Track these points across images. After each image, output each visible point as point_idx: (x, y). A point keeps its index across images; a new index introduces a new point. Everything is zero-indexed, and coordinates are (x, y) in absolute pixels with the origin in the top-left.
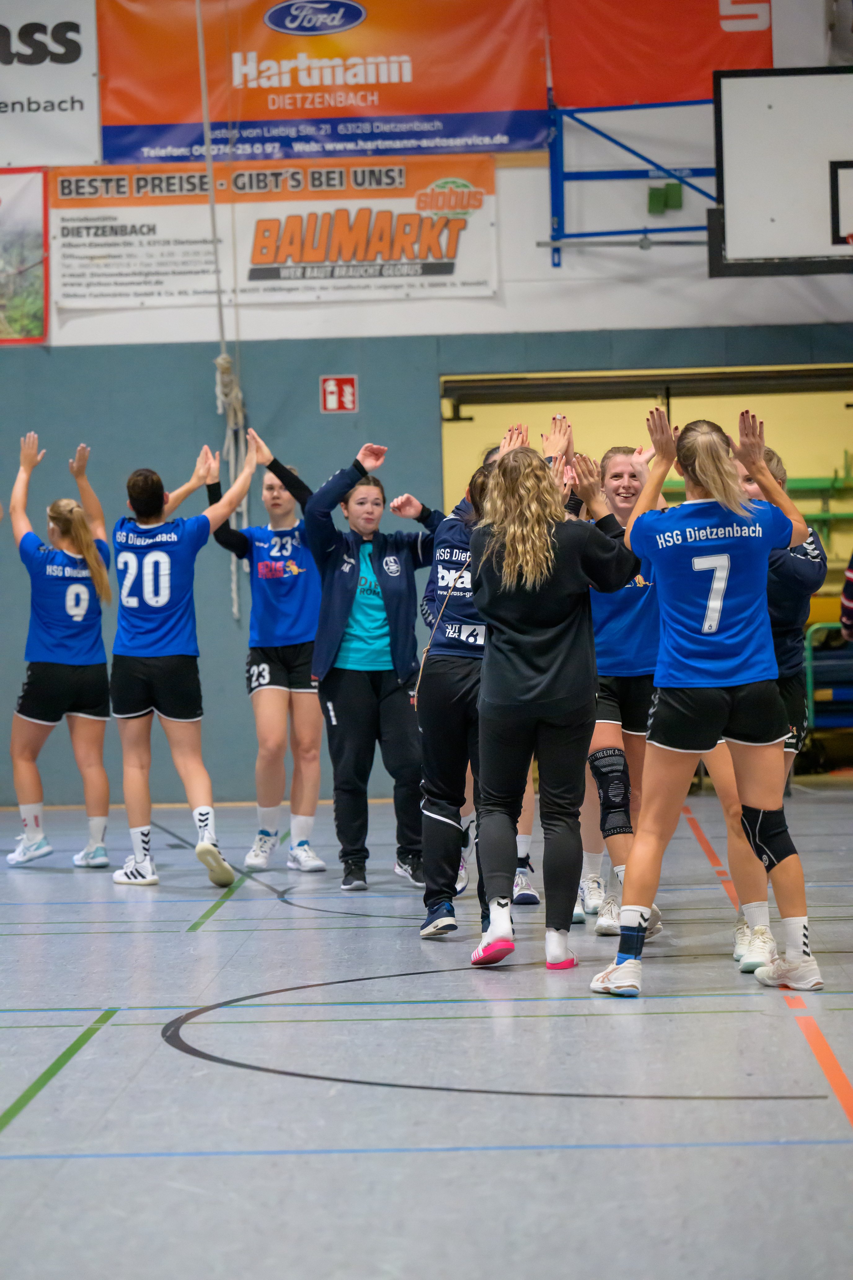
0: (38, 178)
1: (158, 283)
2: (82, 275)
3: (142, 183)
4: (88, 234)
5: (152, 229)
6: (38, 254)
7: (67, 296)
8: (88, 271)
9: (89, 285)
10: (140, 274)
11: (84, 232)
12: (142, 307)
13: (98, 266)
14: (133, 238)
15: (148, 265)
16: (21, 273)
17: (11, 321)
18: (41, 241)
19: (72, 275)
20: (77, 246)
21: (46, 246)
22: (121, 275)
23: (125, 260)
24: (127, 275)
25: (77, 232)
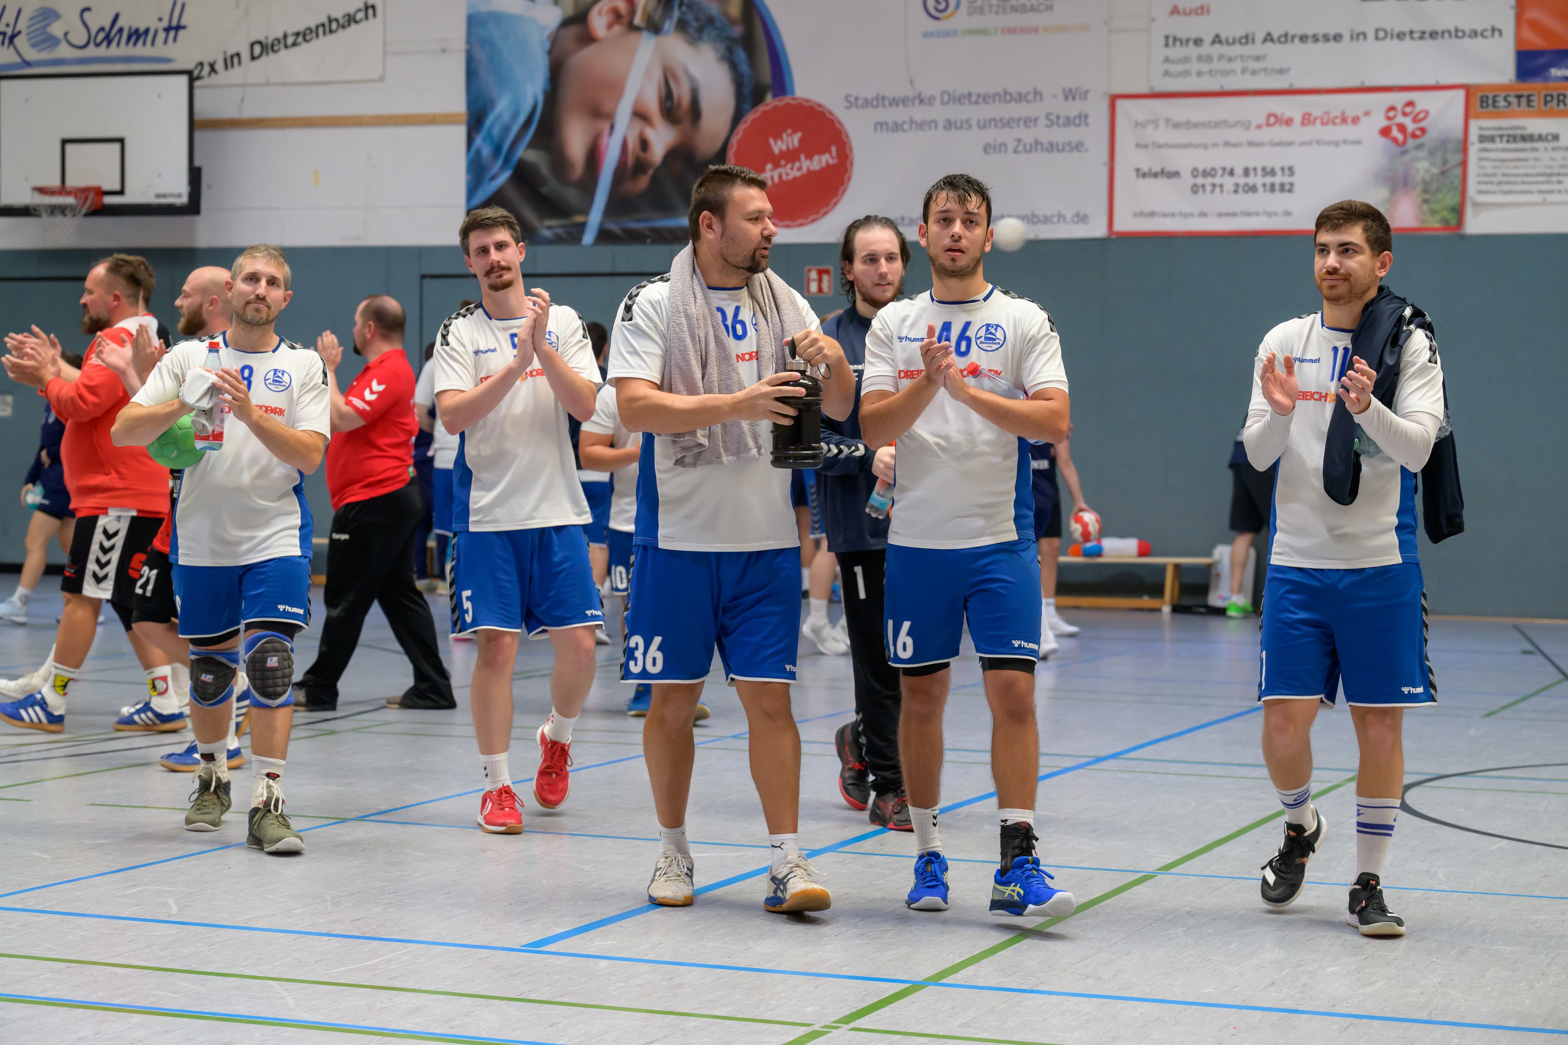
0: (1461, 94)
1: (1559, 182)
2: (1494, 175)
3: (1549, 98)
4: (1501, 141)
5: (1556, 137)
6: (1459, 157)
7: (1480, 192)
8: (1499, 172)
9: (1500, 183)
10: (1544, 175)
11: (1498, 139)
12: (1544, 203)
13: (1508, 168)
14: (1540, 145)
15: (1551, 167)
16: (1443, 173)
17: (1433, 212)
18: (1461, 146)
19: (1486, 175)
20: (1491, 150)
21: (1465, 150)
22: (1527, 175)
23: (1531, 163)
24: (1533, 175)
25: (1492, 139)
